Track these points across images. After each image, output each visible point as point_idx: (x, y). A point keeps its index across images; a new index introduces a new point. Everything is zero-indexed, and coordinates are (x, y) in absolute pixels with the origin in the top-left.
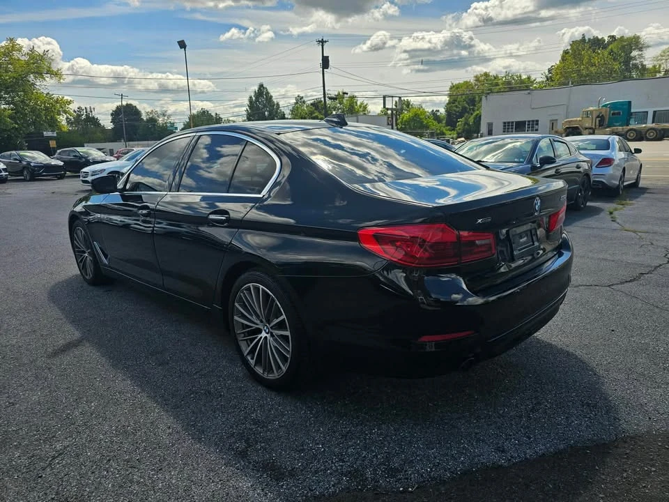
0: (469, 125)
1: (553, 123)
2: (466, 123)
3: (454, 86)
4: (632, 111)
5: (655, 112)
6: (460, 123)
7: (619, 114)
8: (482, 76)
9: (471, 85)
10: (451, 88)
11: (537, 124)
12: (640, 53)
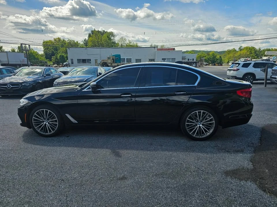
0: (58, 59)
1: (96, 61)
2: (56, 59)
3: (45, 42)
4: (121, 58)
5: (127, 59)
6: (53, 58)
7: (118, 59)
8: (57, 39)
9: (53, 42)
10: (44, 42)
11: (90, 61)
12: (114, 38)
